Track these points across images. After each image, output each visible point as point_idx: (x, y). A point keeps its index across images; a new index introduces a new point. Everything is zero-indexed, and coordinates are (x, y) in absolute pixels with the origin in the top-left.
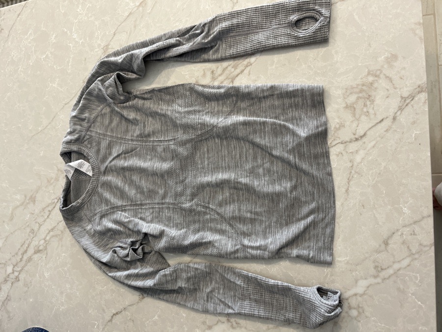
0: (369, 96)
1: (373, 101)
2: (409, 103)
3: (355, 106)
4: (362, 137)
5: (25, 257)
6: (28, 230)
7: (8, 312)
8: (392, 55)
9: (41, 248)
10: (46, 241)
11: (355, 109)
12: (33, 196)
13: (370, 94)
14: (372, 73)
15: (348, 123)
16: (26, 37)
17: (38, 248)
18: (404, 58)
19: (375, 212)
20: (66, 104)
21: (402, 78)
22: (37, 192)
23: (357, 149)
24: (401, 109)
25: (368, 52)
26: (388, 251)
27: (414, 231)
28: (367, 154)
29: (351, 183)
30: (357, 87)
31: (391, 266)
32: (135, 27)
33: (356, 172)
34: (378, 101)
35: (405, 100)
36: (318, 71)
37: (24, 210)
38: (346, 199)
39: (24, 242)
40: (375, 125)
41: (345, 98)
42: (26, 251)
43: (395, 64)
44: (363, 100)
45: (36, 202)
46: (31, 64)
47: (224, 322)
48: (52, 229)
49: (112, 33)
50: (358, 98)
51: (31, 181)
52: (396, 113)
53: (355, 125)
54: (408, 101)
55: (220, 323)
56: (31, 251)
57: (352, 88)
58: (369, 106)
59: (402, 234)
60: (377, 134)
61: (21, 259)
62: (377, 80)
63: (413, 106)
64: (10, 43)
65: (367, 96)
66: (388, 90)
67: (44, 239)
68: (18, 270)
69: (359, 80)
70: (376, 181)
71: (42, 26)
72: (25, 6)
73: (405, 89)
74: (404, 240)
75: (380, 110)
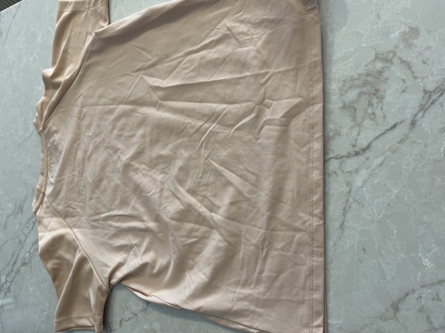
0: (376, 90)
1: (381, 99)
2: (436, 100)
3: (356, 105)
4: (364, 150)
5: (15, 269)
6: (17, 240)
8: (411, 28)
9: (27, 261)
10: (30, 254)
11: (355, 109)
12: (22, 205)
13: (377, 87)
14: (381, 56)
15: (345, 130)
16: (19, 39)
17: (25, 260)
18: (429, 32)
19: (380, 260)
21: (425, 63)
22: (24, 201)
23: (356, 167)
24: (423, 108)
25: (376, 26)
26: (397, 320)
27: (437, 295)
28: (371, 175)
29: (348, 215)
30: (359, 79)
33: (355, 201)
34: (389, 98)
35: (430, 95)
37: (14, 219)
38: (340, 238)
39: (14, 252)
40: (384, 133)
41: (342, 95)
42: (15, 263)
43: (415, 42)
44: (367, 96)
45: (24, 212)
46: (22, 67)
48: (35, 242)
50: (360, 94)
51: (20, 189)
52: (416, 115)
53: (355, 133)
54: (434, 97)
56: (19, 263)
57: (353, 79)
58: (375, 105)
59: (421, 297)
60: (387, 146)
61: (12, 270)
62: (388, 68)
63: (441, 104)
64: (7, 47)
65: (373, 91)
66: (404, 81)
67: (29, 252)
68: (10, 280)
69: (363, 68)
70: (384, 215)
71: (32, 26)
72: (19, 7)
73: (431, 79)
74: (423, 306)
75: (392, 111)
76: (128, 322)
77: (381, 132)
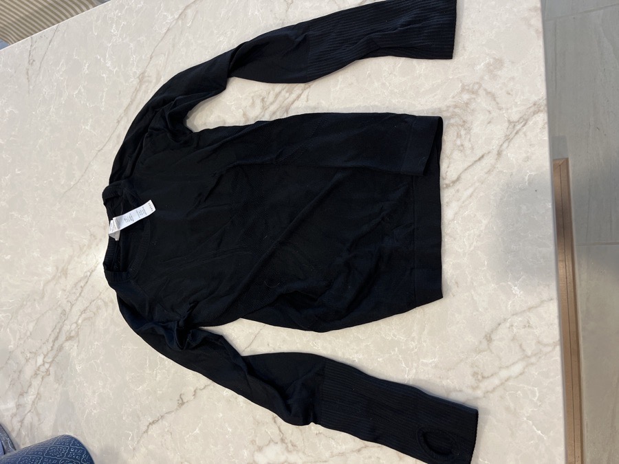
0: (464, 122)
1: (469, 130)
2: (520, 129)
4: (454, 182)
5: (56, 346)
6: (60, 310)
7: (38, 414)
8: (496, 60)
9: (73, 334)
10: (78, 326)
12: (65, 268)
13: (465, 119)
14: (467, 88)
16: (58, 68)
17: (70, 333)
18: (513, 63)
19: (473, 293)
20: (99, 151)
21: (509, 94)
22: (69, 263)
24: (508, 139)
25: (462, 58)
26: (491, 351)
27: (528, 322)
28: (461, 207)
30: (448, 110)
31: (496, 373)
32: (174, 46)
34: (476, 129)
35: (514, 125)
36: (396, 90)
37: (55, 285)
39: (56, 326)
40: (473, 165)
42: (57, 338)
43: (499, 73)
44: (456, 128)
45: (68, 275)
46: (63, 102)
47: (277, 443)
48: (84, 311)
49: (149, 56)
51: (64, 249)
52: (502, 145)
54: (518, 127)
55: (272, 444)
57: (441, 111)
58: (463, 137)
59: (512, 326)
60: (476, 178)
61: (52, 347)
62: (474, 99)
63: (525, 134)
64: (41, 78)
65: (461, 123)
66: (489, 112)
67: (76, 323)
68: (50, 360)
69: (450, 99)
70: (475, 247)
71: (74, 54)
72: (57, 30)
73: (515, 109)
74: (515, 335)
75: (480, 142)
76: (204, 391)
77: (469, 164)
